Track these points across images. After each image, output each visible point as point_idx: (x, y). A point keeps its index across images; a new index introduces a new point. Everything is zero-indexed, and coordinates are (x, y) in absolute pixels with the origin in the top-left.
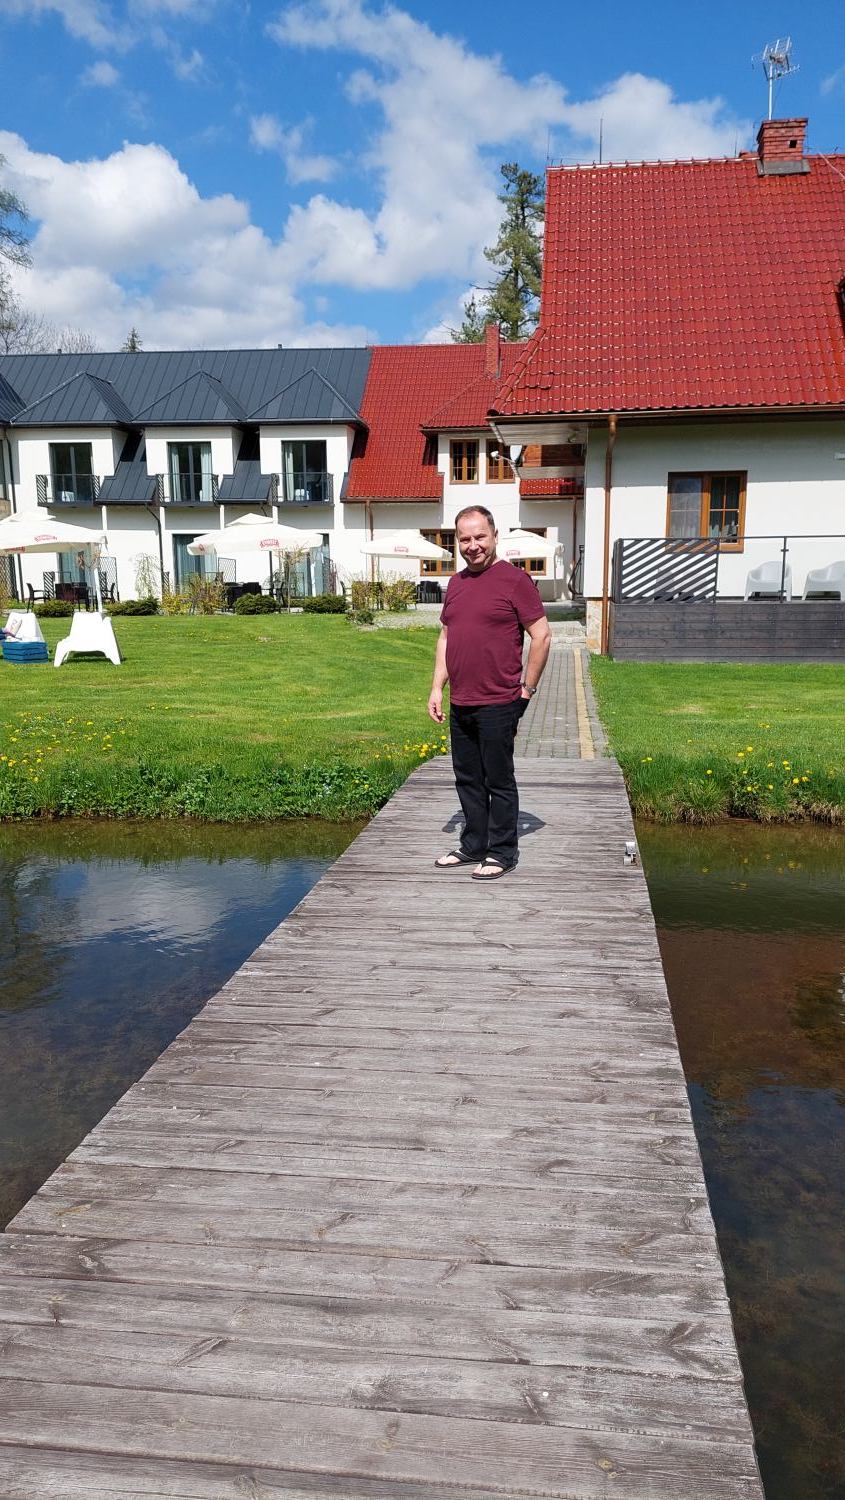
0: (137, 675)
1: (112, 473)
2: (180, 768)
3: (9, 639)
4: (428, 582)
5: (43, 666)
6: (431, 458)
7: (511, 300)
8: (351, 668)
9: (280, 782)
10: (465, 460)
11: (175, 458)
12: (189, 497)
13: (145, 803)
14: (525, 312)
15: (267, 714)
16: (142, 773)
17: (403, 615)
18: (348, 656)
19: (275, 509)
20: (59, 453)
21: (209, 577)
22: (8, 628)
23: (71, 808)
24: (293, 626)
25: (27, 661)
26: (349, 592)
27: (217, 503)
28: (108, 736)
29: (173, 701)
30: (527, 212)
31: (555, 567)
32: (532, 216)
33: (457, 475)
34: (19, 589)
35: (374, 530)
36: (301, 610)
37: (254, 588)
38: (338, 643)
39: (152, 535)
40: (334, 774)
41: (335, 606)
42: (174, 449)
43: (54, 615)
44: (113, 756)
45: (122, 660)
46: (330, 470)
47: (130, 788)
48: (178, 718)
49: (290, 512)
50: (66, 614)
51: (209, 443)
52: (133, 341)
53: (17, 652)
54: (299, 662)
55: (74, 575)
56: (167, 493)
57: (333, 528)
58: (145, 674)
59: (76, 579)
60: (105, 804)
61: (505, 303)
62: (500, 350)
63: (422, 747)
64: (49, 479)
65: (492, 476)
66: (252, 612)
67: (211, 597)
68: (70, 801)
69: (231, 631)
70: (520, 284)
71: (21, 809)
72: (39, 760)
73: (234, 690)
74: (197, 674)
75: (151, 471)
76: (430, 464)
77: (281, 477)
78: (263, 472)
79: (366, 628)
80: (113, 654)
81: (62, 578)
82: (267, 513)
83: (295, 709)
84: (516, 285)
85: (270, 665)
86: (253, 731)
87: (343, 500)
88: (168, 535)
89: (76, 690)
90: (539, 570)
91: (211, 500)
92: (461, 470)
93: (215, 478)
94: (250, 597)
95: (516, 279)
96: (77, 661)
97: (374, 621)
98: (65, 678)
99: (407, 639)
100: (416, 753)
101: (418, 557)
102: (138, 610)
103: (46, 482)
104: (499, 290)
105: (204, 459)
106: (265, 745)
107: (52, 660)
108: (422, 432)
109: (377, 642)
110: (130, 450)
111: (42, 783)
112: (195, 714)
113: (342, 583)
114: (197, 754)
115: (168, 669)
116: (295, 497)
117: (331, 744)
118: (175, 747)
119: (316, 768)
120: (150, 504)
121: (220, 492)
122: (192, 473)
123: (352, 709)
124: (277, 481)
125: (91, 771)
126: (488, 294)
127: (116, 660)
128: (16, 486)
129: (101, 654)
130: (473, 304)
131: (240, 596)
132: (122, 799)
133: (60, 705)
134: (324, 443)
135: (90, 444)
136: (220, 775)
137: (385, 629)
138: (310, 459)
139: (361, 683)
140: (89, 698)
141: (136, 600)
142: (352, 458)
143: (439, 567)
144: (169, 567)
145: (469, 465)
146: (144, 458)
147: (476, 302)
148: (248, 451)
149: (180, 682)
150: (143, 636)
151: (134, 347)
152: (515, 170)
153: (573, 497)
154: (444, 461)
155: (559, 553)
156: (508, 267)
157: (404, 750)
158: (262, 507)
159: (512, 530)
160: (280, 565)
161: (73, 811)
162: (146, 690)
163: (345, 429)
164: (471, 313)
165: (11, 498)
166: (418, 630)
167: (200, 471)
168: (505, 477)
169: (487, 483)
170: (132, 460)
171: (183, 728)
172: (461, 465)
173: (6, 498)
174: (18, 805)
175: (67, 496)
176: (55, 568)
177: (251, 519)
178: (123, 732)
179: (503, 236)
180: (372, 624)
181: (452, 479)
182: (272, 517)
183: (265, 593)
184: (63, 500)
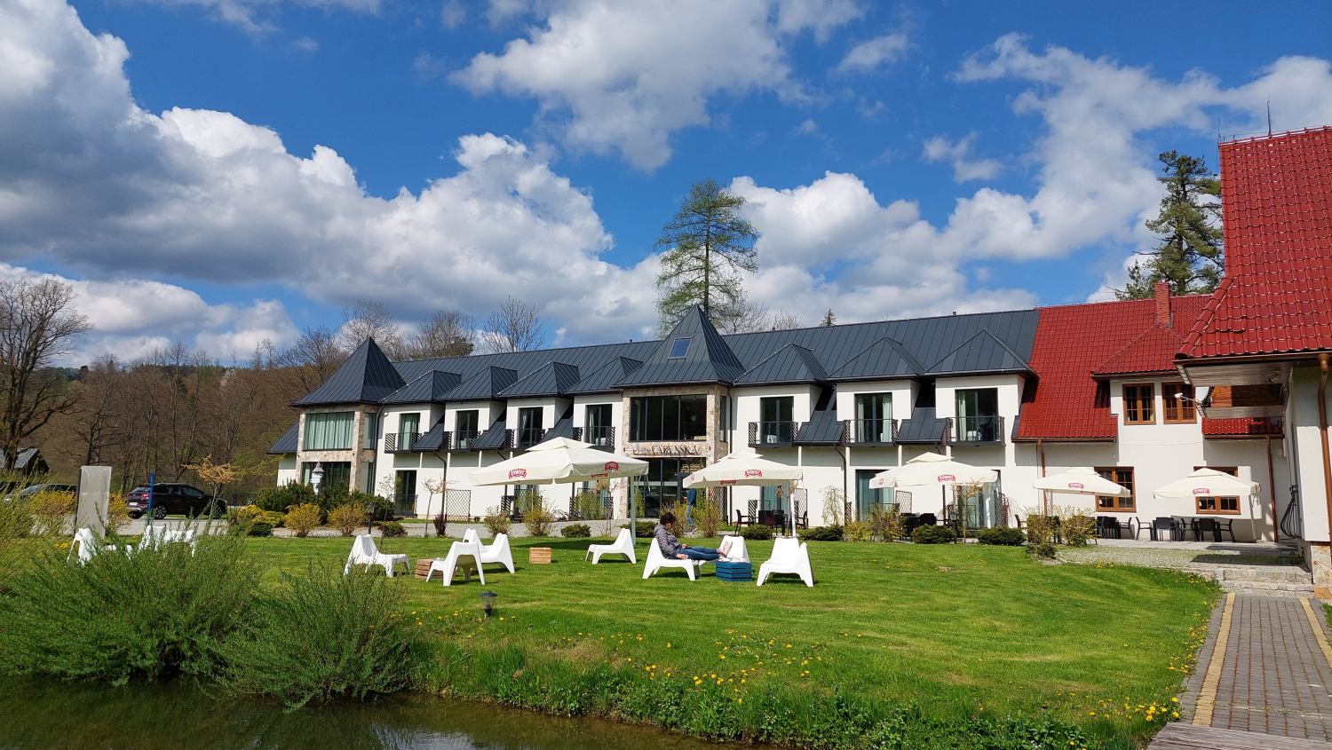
0: (828, 598)
1: (808, 420)
2: (876, 703)
3: (722, 559)
4: (1106, 518)
5: (747, 584)
6: (1103, 400)
7: (1176, 261)
8: (1039, 604)
9: (981, 732)
10: (1139, 403)
11: (861, 407)
12: (871, 439)
13: (840, 738)
14: (1193, 271)
15: (960, 651)
16: (839, 706)
17: (1086, 551)
18: (1034, 591)
19: (948, 449)
20: (768, 406)
21: (888, 508)
22: (721, 549)
23: (769, 735)
24: (972, 557)
25: (734, 579)
26: (1025, 525)
27: (896, 443)
28: (806, 662)
29: (864, 628)
30: (1188, 188)
31: (1251, 506)
32: (1193, 190)
33: (1132, 416)
34: (729, 514)
35: (1046, 468)
36: (976, 540)
37: (929, 518)
38: (1021, 577)
39: (838, 470)
40: (1044, 730)
41: (1013, 539)
42: (861, 400)
43: (756, 538)
44: (811, 683)
45: (815, 583)
46: (1001, 414)
47: (826, 721)
48: (870, 647)
49: (963, 451)
50: (765, 536)
51: (891, 393)
52: (829, 319)
53: (728, 571)
54: (983, 595)
55: (772, 505)
56: (852, 435)
57: (1004, 465)
58: (835, 598)
59: (774, 507)
60: (802, 735)
61: (1170, 263)
62: (1170, 304)
63: (1148, 708)
64: (759, 425)
65: (1170, 417)
66: (929, 542)
67: (891, 526)
68: (770, 728)
69: (912, 559)
70: (1185, 246)
71: (725, 730)
72: (743, 681)
73: (921, 620)
74: (884, 601)
75: (840, 418)
76: (1102, 407)
77: (954, 420)
78: (937, 417)
79: (1047, 562)
80: (807, 577)
81: (762, 506)
82: (941, 452)
83: (987, 647)
84: (1180, 248)
85: (954, 596)
86: (947, 669)
87: (1014, 440)
88: (851, 471)
89: (776, 610)
90: (1231, 509)
91: (891, 440)
92: (1135, 412)
93: (894, 422)
94: (927, 528)
95: (1180, 244)
96: (776, 582)
97: (1056, 556)
98: (766, 598)
99: (1096, 576)
100: (1142, 714)
101: (1093, 493)
102: (826, 536)
103: (756, 428)
104: (1162, 254)
105: (886, 407)
106: (963, 688)
107: (755, 580)
108: (1093, 378)
109: (1064, 578)
110: (824, 400)
111: (745, 704)
112: (888, 645)
113: (1017, 516)
114: (892, 690)
115: (857, 594)
116: (967, 437)
117: (1036, 693)
118: (869, 680)
119: (1022, 721)
120: (838, 444)
121: (898, 434)
122: (874, 419)
123: (1051, 652)
124: (951, 424)
125: (790, 698)
126: (1152, 258)
127: (810, 583)
128: (733, 431)
129: (797, 576)
130: (1136, 268)
131: (916, 526)
132: (818, 731)
133: (763, 625)
134: (996, 390)
135: (792, 397)
136: (918, 717)
137: (1070, 564)
138: (982, 406)
139: (1054, 621)
140: (788, 619)
141: (824, 526)
142: (1022, 403)
143: (1116, 502)
144: (852, 498)
145: (1144, 406)
146: (835, 408)
147: (1140, 265)
148: (925, 398)
149: (869, 608)
150: (832, 560)
151: (829, 323)
152: (1174, 156)
153: (1267, 436)
154: (1117, 404)
155: (1256, 492)
156: (1171, 234)
157: (1124, 709)
158: (937, 447)
159: (1196, 469)
160: (954, 498)
161: (771, 739)
162: (838, 615)
163: (1016, 378)
164: (1135, 275)
165: (729, 441)
166: (1108, 566)
167: (882, 417)
168: (1185, 417)
169: (1165, 423)
170: (824, 409)
171: (876, 659)
172: (1135, 407)
173: (725, 441)
174: (723, 725)
175: (771, 439)
176: (758, 497)
177: (929, 456)
178: (819, 659)
179: (1165, 209)
180: (1054, 558)
181: (1126, 420)
182: (945, 454)
183: (940, 524)
184: (768, 441)
